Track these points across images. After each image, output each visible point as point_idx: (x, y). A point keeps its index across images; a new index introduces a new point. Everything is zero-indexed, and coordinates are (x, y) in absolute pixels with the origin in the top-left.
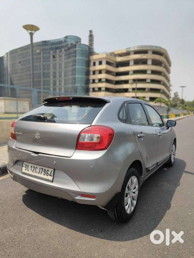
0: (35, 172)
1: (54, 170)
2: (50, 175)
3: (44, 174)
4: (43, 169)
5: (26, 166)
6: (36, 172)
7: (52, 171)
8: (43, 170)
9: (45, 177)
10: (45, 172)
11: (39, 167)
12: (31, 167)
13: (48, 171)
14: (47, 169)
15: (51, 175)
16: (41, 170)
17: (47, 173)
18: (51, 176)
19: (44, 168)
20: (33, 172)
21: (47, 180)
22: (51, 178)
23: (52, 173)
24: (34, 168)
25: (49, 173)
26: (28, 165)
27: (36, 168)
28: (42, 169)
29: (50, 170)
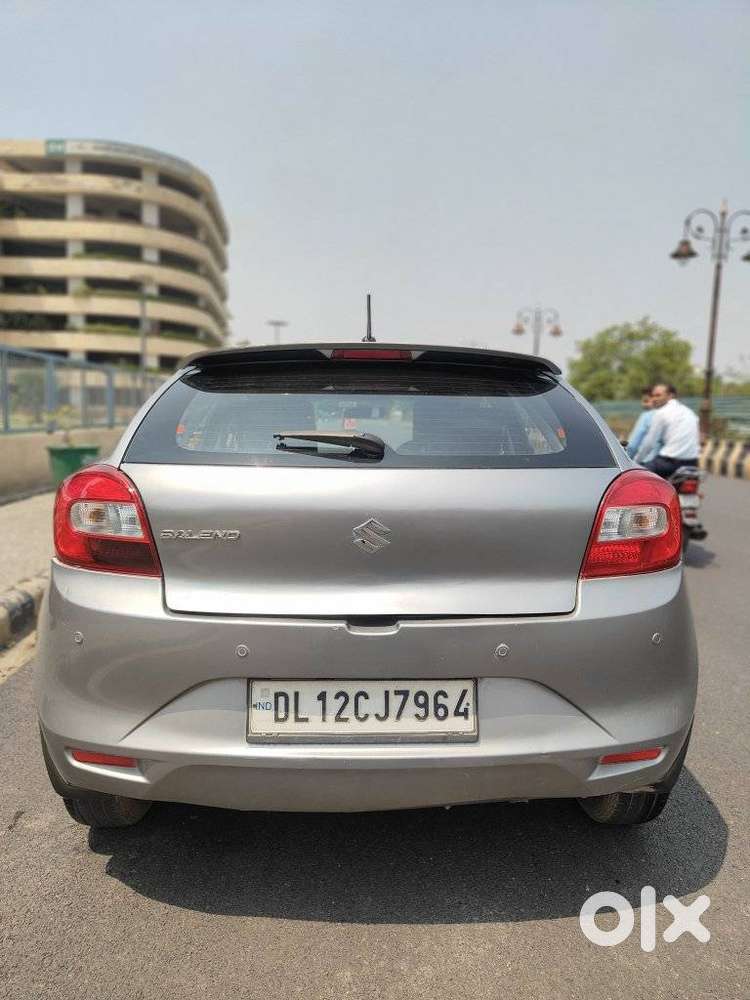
0: (352, 718)
2: (457, 713)
3: (417, 716)
4: (406, 694)
5: (282, 700)
6: (367, 716)
7: (464, 692)
8: (411, 698)
9: (432, 726)
10: (425, 705)
11: (376, 690)
12: (322, 697)
13: (441, 697)
14: (431, 688)
15: (461, 710)
17: (437, 706)
18: (465, 714)
19: (413, 687)
20: (346, 720)
21: (445, 737)
22: (464, 725)
23: (469, 698)
24: (342, 699)
25: (451, 703)
26: (297, 694)
27: (362, 698)
28: (397, 693)
29: (454, 689)
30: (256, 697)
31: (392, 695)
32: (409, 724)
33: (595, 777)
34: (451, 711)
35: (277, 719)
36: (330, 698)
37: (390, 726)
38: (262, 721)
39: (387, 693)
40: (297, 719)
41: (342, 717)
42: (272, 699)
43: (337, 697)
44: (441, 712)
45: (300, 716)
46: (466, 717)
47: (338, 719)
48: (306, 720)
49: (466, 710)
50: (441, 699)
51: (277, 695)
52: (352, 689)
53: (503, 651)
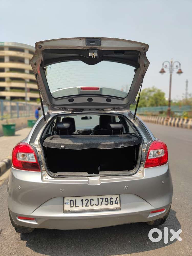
0: (90, 206)
1: (120, 195)
2: (115, 203)
3: (106, 204)
4: (103, 199)
5: (72, 202)
6: (93, 205)
7: (117, 198)
8: (104, 200)
9: (109, 206)
10: (108, 201)
11: (95, 198)
12: (82, 200)
13: (111, 199)
14: (109, 197)
15: (116, 202)
16: (100, 201)
17: (111, 201)
18: (117, 203)
19: (105, 197)
20: (88, 206)
21: (113, 209)
22: (117, 206)
23: (118, 199)
24: (87, 201)
25: (114, 201)
26: (76, 200)
27: (92, 200)
28: (101, 199)
29: (114, 197)
30: (65, 201)
31: (99, 199)
32: (104, 207)
33: (149, 216)
34: (114, 202)
35: (71, 207)
36: (84, 201)
37: (99, 207)
38: (67, 207)
39: (98, 199)
40: (76, 206)
41: (87, 205)
42: (69, 202)
43: (86, 200)
44: (112, 203)
45: (77, 206)
46: (118, 204)
47: (86, 206)
48: (78, 207)
49: (118, 202)
50: (111, 200)
51: (71, 201)
52: (89, 198)
53: (126, 187)
